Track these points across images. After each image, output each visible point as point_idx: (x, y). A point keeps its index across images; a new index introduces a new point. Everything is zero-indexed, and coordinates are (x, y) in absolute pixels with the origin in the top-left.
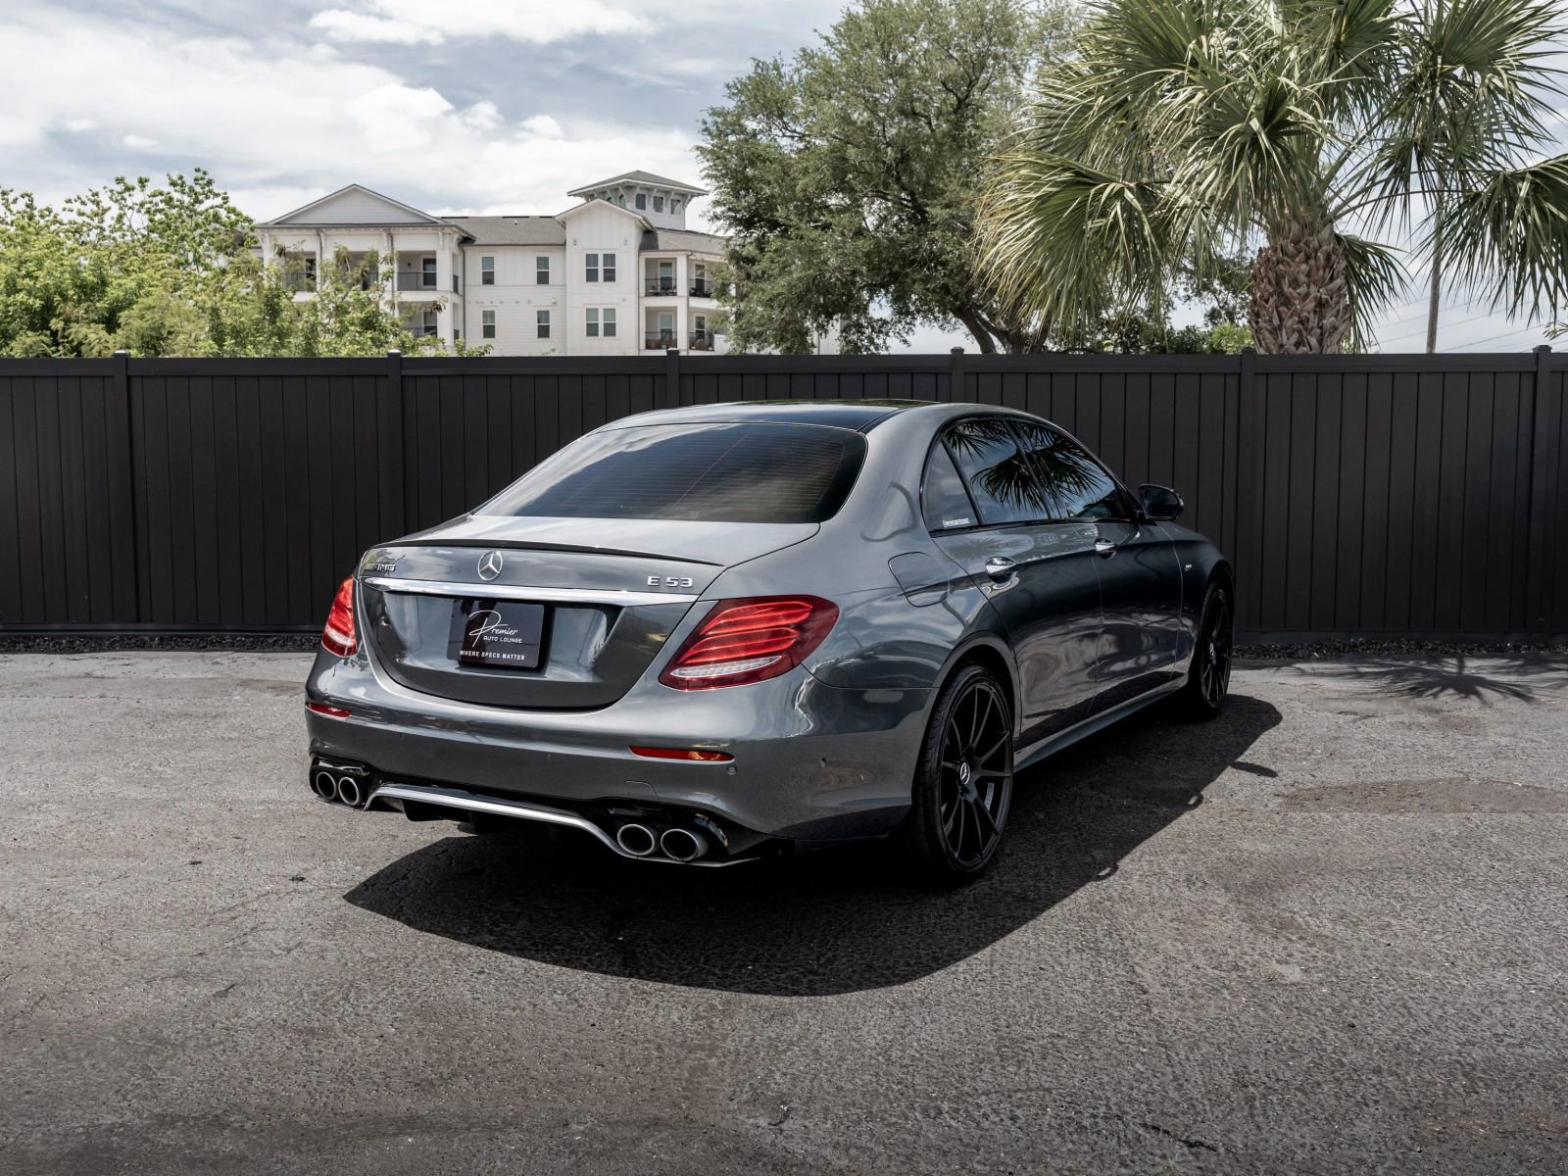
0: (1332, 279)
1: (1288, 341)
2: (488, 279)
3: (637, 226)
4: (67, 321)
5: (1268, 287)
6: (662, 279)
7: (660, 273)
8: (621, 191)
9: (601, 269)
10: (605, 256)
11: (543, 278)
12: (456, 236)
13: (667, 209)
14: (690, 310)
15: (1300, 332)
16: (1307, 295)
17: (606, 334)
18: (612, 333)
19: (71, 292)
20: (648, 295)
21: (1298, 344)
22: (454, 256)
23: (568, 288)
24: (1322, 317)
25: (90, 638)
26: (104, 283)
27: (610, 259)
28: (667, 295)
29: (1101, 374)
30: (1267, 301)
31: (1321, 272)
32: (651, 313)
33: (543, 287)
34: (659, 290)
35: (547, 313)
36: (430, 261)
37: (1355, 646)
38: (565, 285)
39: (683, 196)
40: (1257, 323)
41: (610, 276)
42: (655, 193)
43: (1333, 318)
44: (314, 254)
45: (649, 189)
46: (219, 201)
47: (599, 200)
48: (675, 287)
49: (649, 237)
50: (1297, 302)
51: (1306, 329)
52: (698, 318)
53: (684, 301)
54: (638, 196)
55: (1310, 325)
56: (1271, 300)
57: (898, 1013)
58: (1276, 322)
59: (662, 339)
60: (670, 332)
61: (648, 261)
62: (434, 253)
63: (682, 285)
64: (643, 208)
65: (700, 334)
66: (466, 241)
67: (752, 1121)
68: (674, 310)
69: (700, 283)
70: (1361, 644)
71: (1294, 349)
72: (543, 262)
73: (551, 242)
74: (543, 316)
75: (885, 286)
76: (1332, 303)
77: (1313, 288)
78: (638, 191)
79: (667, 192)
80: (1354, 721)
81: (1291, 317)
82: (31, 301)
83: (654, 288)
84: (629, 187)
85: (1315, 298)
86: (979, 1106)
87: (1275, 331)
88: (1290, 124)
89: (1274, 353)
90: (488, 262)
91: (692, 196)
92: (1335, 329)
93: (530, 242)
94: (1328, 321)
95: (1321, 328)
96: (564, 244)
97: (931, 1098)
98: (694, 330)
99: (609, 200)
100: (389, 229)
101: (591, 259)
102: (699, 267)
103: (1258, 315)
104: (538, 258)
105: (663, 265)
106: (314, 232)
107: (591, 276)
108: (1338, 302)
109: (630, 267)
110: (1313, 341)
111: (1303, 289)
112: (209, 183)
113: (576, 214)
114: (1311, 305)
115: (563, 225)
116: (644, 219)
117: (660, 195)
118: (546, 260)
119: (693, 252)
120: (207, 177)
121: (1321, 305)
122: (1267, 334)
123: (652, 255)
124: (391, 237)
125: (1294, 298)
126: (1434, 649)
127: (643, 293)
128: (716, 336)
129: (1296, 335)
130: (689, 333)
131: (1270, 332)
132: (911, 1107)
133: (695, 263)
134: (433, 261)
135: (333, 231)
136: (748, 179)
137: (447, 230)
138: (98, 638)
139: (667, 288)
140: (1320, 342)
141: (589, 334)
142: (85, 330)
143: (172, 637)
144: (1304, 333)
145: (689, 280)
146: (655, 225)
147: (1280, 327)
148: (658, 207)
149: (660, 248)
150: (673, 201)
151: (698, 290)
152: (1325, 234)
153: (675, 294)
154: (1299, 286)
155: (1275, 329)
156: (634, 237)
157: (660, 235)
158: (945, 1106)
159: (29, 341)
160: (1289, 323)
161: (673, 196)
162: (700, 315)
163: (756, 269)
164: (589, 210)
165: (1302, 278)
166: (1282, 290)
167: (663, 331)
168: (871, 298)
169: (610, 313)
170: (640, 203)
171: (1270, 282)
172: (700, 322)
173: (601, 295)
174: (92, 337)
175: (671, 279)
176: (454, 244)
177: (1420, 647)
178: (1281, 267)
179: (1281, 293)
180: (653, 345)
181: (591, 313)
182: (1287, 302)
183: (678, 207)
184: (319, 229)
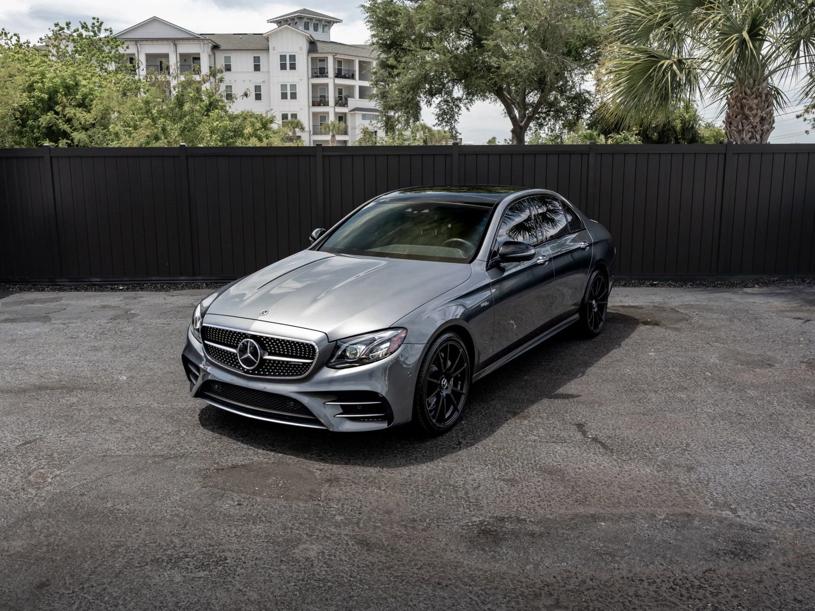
0: (768, 107)
1: (746, 137)
2: (228, 68)
3: (306, 39)
4: (64, 107)
5: (737, 110)
6: (320, 68)
7: (319, 65)
8: (296, 20)
9: (288, 63)
10: (290, 56)
11: (257, 68)
12: (210, 45)
13: (320, 30)
14: (335, 85)
15: (752, 132)
16: (756, 114)
17: (292, 98)
18: (295, 98)
19: (61, 90)
20: (313, 77)
21: (750, 139)
22: (209, 55)
23: (271, 74)
24: (763, 125)
25: (171, 284)
26: (77, 84)
27: (293, 58)
28: (323, 77)
29: (660, 154)
30: (736, 117)
31: (763, 103)
32: (314, 86)
33: (257, 72)
34: (319, 75)
35: (260, 86)
36: (196, 58)
37: (774, 282)
38: (269, 72)
39: (329, 23)
40: (730, 127)
41: (293, 67)
42: (314, 21)
43: (768, 126)
44: (134, 54)
45: (311, 19)
46: (108, 33)
47: (286, 25)
48: (327, 73)
49: (313, 45)
50: (751, 118)
51: (755, 131)
52: (339, 89)
53: (332, 80)
54: (305, 22)
55: (757, 129)
56: (738, 117)
57: (737, 467)
58: (740, 127)
59: (321, 101)
60: (324, 97)
61: (312, 58)
62: (199, 54)
63: (331, 72)
64: (308, 29)
65: (340, 98)
66: (216, 47)
67: (724, 512)
68: (327, 85)
69: (340, 70)
70: (777, 280)
71: (749, 140)
72: (257, 59)
73: (261, 48)
74: (258, 88)
75: (460, 80)
76: (767, 118)
77: (759, 111)
78: (305, 20)
79: (320, 21)
80: (804, 323)
81: (748, 125)
82: (43, 95)
83: (316, 73)
84: (300, 18)
85: (760, 116)
86: (807, 505)
87: (739, 132)
88: (760, 35)
89: (739, 143)
90: (228, 59)
91: (334, 23)
92: (768, 131)
93: (250, 48)
94: (765, 127)
95: (762, 130)
96: (268, 49)
97: (784, 502)
98: (337, 96)
99: (289, 24)
100: (174, 41)
101: (283, 58)
102: (340, 63)
103: (731, 123)
104: (254, 57)
105: (320, 60)
106: (134, 43)
107: (283, 67)
108: (770, 118)
109: (303, 62)
110: (758, 137)
111: (754, 112)
112: (102, 23)
113: (274, 33)
114: (758, 119)
115: (267, 39)
116: (311, 36)
117: (316, 22)
118: (259, 57)
119: (336, 54)
120: (100, 21)
121: (763, 119)
122: (735, 133)
123: (315, 55)
124: (175, 45)
125: (750, 116)
126: (810, 283)
127: (310, 76)
128: (349, 99)
129: (750, 134)
130: (335, 98)
131: (737, 132)
132: (780, 505)
133: (337, 60)
134: (199, 59)
135: (144, 42)
136: (389, 23)
137: (206, 42)
138: (175, 284)
139: (322, 73)
140: (761, 137)
141: (283, 98)
142: (73, 111)
143: (211, 283)
144: (754, 133)
145: (334, 69)
146: (316, 38)
147: (743, 130)
148: (316, 29)
149: (319, 51)
150: (323, 25)
151: (339, 75)
152: (764, 84)
153: (327, 77)
154: (753, 110)
155: (740, 131)
156: (305, 46)
157: (319, 44)
158: (794, 505)
159: (48, 118)
160: (747, 128)
161: (323, 23)
162: (341, 88)
163: (396, 72)
164: (280, 30)
165: (755, 106)
166: (744, 112)
167: (321, 96)
168: (453, 86)
169: (293, 87)
170: (307, 28)
171: (738, 108)
172: (340, 92)
173: (288, 77)
174: (78, 115)
175: (324, 68)
176: (210, 49)
177: (804, 282)
178: (744, 101)
179: (744, 114)
180: (316, 104)
181: (284, 87)
182: (747, 118)
183: (326, 28)
184: (137, 41)
